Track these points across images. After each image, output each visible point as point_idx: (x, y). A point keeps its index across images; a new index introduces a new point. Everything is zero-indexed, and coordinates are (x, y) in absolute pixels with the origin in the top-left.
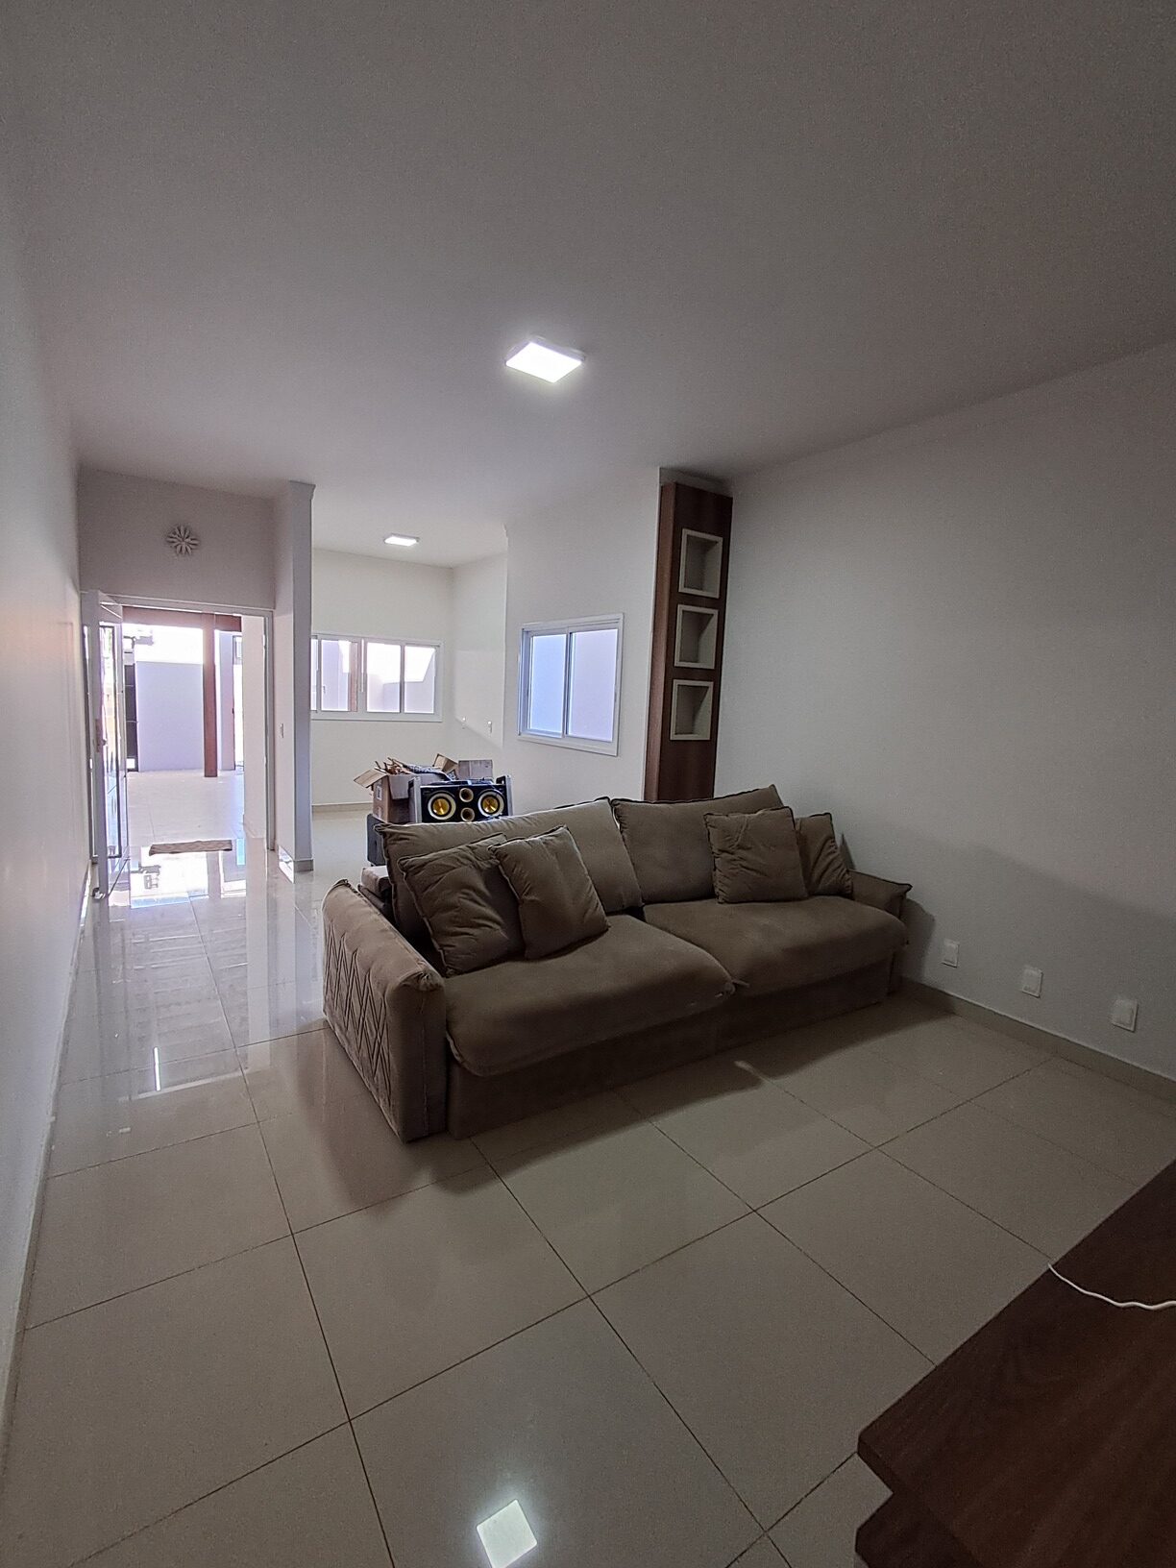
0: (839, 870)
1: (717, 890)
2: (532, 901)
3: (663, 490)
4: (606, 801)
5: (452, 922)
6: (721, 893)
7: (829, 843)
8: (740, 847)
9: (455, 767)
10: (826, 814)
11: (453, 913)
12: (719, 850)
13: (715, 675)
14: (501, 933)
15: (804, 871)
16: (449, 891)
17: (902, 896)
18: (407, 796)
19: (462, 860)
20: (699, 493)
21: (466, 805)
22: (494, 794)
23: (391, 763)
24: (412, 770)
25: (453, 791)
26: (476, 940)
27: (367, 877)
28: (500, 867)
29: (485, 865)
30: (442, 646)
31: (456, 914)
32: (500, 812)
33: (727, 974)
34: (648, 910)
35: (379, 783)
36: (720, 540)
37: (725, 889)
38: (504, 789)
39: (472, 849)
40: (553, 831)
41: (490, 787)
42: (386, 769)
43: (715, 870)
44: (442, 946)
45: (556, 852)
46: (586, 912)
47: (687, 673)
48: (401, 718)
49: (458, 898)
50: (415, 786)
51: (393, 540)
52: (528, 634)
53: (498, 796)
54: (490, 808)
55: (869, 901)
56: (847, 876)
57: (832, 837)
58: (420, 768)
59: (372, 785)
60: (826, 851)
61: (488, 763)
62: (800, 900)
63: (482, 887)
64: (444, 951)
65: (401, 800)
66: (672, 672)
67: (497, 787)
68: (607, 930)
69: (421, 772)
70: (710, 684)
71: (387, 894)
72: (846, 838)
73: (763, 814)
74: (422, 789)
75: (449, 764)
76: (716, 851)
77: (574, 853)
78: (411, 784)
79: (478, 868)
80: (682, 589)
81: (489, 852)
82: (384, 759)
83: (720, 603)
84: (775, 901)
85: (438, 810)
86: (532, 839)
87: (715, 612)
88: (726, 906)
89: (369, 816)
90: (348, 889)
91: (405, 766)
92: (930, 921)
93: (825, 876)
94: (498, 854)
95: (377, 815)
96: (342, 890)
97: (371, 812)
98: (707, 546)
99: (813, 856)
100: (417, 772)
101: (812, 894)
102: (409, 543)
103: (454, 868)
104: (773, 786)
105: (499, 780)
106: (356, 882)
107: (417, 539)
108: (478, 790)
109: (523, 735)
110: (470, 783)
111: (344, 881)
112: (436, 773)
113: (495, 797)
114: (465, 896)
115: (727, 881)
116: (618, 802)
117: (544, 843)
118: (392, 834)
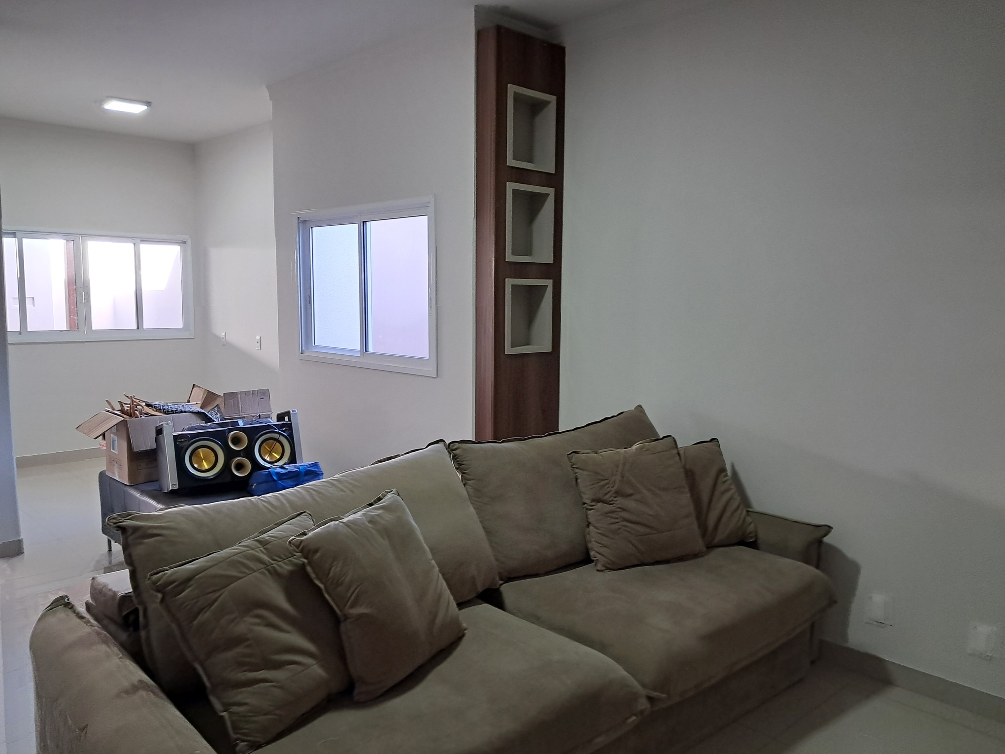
0: (739, 512)
1: (592, 553)
2: (361, 616)
3: (479, 35)
4: (440, 445)
5: (241, 665)
6: (599, 557)
7: (722, 478)
8: (618, 493)
9: (219, 401)
10: (712, 440)
11: (239, 650)
12: (593, 500)
13: (553, 271)
14: (317, 670)
15: (698, 517)
16: (232, 616)
17: (820, 542)
18: (154, 447)
19: (251, 564)
20: (525, 40)
21: (237, 454)
22: (276, 436)
23: (129, 401)
24: (159, 410)
25: (220, 437)
26: (281, 687)
27: (97, 592)
28: (309, 569)
29: (285, 568)
30: (189, 242)
31: (247, 651)
32: (285, 459)
33: (635, 683)
34: (508, 591)
35: (114, 430)
36: (553, 99)
37: (603, 550)
38: (289, 426)
39: (263, 543)
40: (380, 499)
41: (269, 427)
42: (122, 411)
43: (588, 526)
44: (227, 707)
45: (387, 532)
46: (435, 616)
47: (520, 270)
48: (139, 335)
49: (248, 625)
50: (165, 432)
51: (114, 106)
52: (305, 225)
53: (282, 439)
54: (270, 455)
55: (781, 550)
56: (749, 519)
57: (723, 470)
58: (171, 406)
59: (104, 435)
60: (721, 488)
61: (264, 394)
62: (696, 556)
63: (281, 601)
64: (230, 713)
65: (147, 451)
66: (504, 270)
67: (280, 427)
68: (463, 635)
69: (173, 412)
70: (549, 283)
71: (132, 618)
72: (737, 468)
73: (641, 448)
74: (176, 438)
75: (210, 397)
76: (587, 501)
77: (411, 532)
78: (159, 431)
79: (275, 574)
80: (511, 162)
81: (292, 548)
82: (119, 397)
83: (555, 180)
84: (667, 562)
85: (200, 464)
86: (351, 517)
87: (551, 191)
88: (609, 575)
89: (102, 475)
90: (70, 612)
91: (148, 405)
92: (855, 568)
93: (724, 519)
94: (307, 550)
95: (114, 474)
96: (62, 614)
97: (104, 468)
98: (536, 107)
99: (705, 497)
100: (167, 412)
101: (710, 547)
102: (137, 109)
103: (240, 578)
104: (640, 406)
105: (280, 417)
106: (81, 600)
107: (148, 104)
108: (253, 433)
109: (306, 354)
110: (241, 423)
111: (62, 598)
112: (192, 412)
113: (278, 441)
114: (257, 620)
115: (605, 540)
116: (457, 445)
117: (370, 522)
118: (136, 529)
